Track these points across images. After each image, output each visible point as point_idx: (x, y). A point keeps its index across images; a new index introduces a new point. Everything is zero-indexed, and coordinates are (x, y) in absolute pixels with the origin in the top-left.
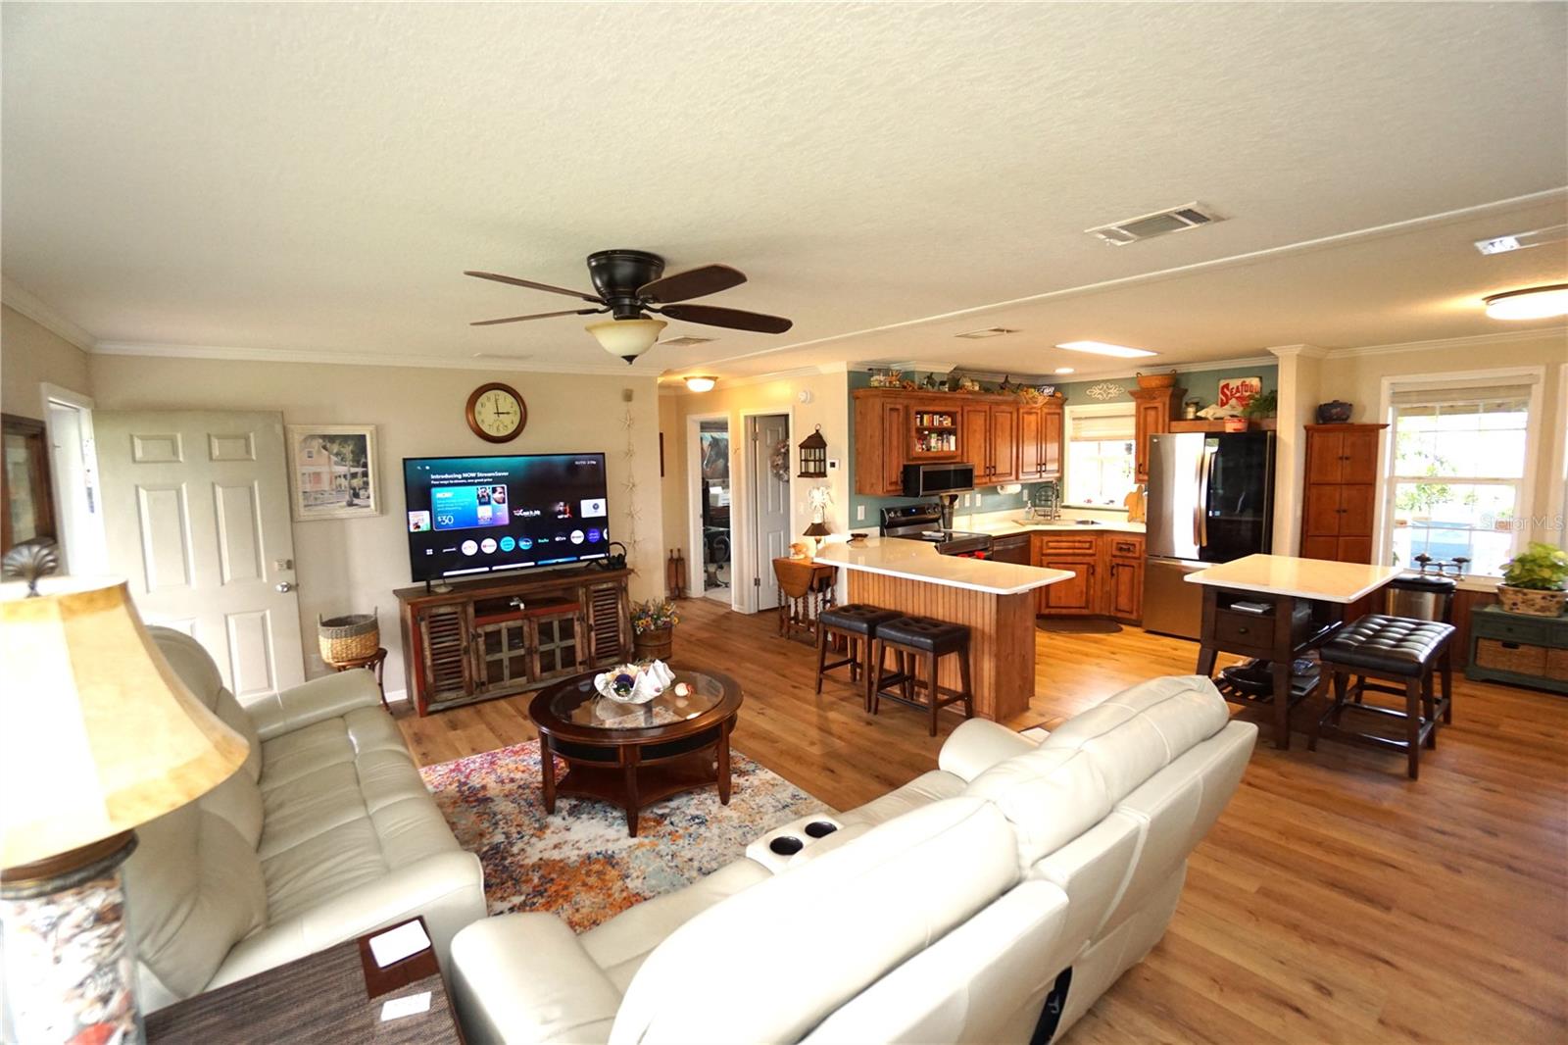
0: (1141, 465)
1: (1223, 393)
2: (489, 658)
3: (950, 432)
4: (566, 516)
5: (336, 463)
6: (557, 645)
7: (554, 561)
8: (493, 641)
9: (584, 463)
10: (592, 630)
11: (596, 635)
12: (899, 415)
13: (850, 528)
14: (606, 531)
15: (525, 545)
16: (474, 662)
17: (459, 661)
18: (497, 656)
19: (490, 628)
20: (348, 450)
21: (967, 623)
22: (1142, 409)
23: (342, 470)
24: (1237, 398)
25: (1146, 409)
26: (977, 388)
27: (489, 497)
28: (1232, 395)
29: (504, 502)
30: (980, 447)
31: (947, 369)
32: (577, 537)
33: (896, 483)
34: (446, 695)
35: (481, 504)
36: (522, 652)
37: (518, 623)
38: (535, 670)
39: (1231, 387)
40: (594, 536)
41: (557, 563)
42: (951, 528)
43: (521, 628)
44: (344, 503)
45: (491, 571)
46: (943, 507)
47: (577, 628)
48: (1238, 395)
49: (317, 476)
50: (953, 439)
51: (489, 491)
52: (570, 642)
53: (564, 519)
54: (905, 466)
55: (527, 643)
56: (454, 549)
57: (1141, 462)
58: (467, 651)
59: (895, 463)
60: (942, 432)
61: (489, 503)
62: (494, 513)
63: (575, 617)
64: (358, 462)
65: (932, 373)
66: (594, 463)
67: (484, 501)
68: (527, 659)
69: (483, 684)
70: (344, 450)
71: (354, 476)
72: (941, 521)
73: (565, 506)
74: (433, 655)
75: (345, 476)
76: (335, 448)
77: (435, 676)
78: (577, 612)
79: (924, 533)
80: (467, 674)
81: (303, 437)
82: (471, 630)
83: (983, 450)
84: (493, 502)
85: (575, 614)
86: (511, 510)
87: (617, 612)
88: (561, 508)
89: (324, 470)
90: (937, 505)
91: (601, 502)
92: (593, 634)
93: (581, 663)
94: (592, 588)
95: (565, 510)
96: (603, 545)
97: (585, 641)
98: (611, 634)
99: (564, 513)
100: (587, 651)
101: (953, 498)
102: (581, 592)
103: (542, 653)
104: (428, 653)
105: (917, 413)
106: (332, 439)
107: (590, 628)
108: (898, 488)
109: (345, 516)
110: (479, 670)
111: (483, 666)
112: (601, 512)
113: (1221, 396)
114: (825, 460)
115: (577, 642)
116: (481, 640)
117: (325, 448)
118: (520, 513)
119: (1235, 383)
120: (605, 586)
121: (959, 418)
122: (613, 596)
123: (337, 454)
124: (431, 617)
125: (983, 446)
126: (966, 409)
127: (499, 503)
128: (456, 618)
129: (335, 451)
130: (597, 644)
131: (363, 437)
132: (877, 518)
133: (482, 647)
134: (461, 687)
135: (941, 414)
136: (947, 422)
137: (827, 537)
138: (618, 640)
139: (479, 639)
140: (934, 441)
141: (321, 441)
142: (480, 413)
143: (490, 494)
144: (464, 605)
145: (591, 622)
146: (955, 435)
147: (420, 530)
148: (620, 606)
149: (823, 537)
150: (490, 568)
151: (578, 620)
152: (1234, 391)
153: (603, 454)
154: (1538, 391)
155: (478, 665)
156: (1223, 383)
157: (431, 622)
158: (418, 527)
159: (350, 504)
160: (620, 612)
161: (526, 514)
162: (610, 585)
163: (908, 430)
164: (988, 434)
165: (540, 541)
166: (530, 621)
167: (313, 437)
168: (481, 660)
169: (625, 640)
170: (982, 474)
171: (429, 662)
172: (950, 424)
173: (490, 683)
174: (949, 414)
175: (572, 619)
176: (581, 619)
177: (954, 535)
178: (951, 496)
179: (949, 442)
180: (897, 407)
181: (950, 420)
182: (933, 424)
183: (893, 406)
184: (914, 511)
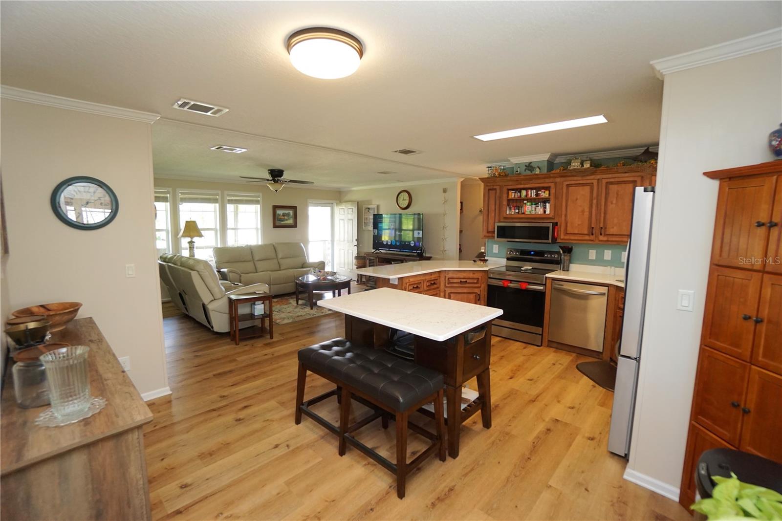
3: (545, 201)
12: (496, 192)
13: (487, 256)
14: (421, 243)
15: (398, 244)
26: (587, 165)
30: (583, 212)
31: (545, 157)
32: (412, 244)
40: (418, 244)
45: (389, 250)
46: (559, 254)
49: (367, 218)
50: (548, 206)
53: (410, 236)
59: (492, 220)
60: (535, 201)
62: (391, 232)
65: (531, 163)
66: (420, 217)
83: (587, 214)
86: (395, 231)
90: (555, 253)
91: (421, 232)
95: (410, 234)
105: (510, 190)
108: (494, 235)
112: (421, 236)
118: (397, 233)
121: (553, 191)
124: (369, 259)
125: (587, 210)
126: (567, 183)
128: (374, 261)
135: (538, 189)
136: (544, 194)
140: (528, 208)
142: (400, 201)
144: (376, 258)
146: (550, 203)
153: (423, 214)
158: (375, 234)
163: (502, 201)
164: (595, 201)
165: (402, 243)
167: (366, 208)
170: (586, 232)
172: (547, 196)
174: (544, 188)
179: (545, 207)
180: (495, 187)
181: (547, 192)
182: (531, 196)
183: (491, 187)
184: (533, 253)
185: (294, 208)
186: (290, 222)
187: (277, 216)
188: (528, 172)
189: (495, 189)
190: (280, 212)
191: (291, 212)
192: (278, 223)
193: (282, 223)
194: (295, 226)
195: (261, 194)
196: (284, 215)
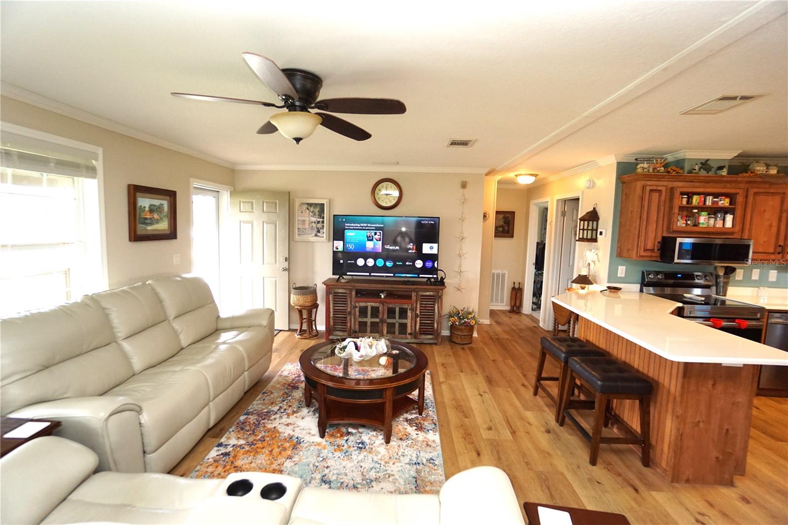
2: (360, 320)
3: (725, 211)
4: (414, 251)
5: (312, 216)
6: (397, 320)
7: (404, 275)
8: (363, 312)
9: (427, 222)
10: (418, 317)
11: (420, 320)
12: (660, 196)
13: (609, 282)
14: (436, 262)
15: (389, 264)
16: (353, 320)
17: (346, 318)
18: (364, 320)
19: (362, 304)
20: (317, 210)
21: (656, 378)
23: (314, 219)
26: (773, 171)
27: (373, 237)
29: (380, 240)
30: (770, 226)
31: (730, 156)
32: (419, 264)
33: (652, 250)
34: (338, 333)
35: (368, 240)
36: (377, 320)
37: (377, 305)
38: (384, 331)
40: (429, 264)
41: (406, 277)
42: (725, 295)
43: (379, 307)
44: (314, 235)
45: (370, 275)
46: (717, 277)
47: (409, 314)
49: (304, 221)
50: (729, 218)
51: (373, 234)
52: (404, 321)
53: (412, 252)
54: (664, 238)
55: (381, 316)
56: (353, 262)
58: (350, 313)
59: (651, 235)
60: (714, 211)
61: (372, 240)
62: (374, 245)
63: (408, 308)
64: (321, 216)
65: (708, 160)
66: (433, 223)
67: (370, 239)
68: (380, 325)
69: (356, 332)
70: (315, 210)
71: (318, 222)
72: (714, 288)
73: (413, 245)
74: (334, 312)
75: (315, 222)
76: (312, 209)
77: (334, 322)
78: (410, 305)
79: (685, 295)
80: (349, 325)
81: (299, 204)
82: (353, 303)
83: (774, 229)
84: (374, 240)
85: (408, 306)
86: (383, 245)
87: (434, 310)
88: (411, 247)
89: (307, 219)
90: (711, 274)
91: (435, 246)
92: (418, 319)
93: (409, 334)
94: (420, 293)
95: (413, 248)
96: (434, 271)
97: (413, 322)
98: (430, 322)
99: (413, 250)
100: (414, 328)
101: (730, 271)
102: (414, 294)
103: (388, 323)
104: (331, 310)
105: (682, 194)
106: (310, 205)
107: (417, 316)
108: (654, 254)
109: (313, 241)
110: (355, 324)
111: (357, 323)
112: (435, 251)
114: (597, 230)
115: (408, 321)
116: (357, 310)
117: (308, 209)
118: (388, 247)
120: (428, 293)
121: (740, 199)
122: (432, 300)
123: (313, 212)
124: (335, 293)
125: (775, 224)
126: (752, 191)
127: (377, 240)
128: (346, 296)
129: (312, 210)
130: (420, 326)
131: (324, 204)
132: (639, 277)
133: (358, 313)
134: (345, 331)
135: (716, 195)
136: (725, 202)
137: (590, 286)
138: (433, 326)
139: (356, 309)
140: (703, 219)
141: (306, 206)
142: (378, 194)
143: (373, 235)
144: (351, 290)
145: (418, 312)
146: (733, 214)
147: (338, 250)
148: (436, 307)
149: (587, 286)
150: (370, 274)
151: (410, 310)
153: (439, 218)
155: (355, 322)
157: (335, 296)
158: (337, 249)
159: (316, 235)
160: (436, 310)
161: (391, 248)
162: (431, 293)
163: (671, 208)
165: (397, 263)
166: (383, 305)
167: (303, 204)
168: (356, 320)
169: (438, 327)
170: (772, 251)
171: (332, 315)
172: (728, 205)
173: (360, 332)
174: (726, 195)
175: (407, 309)
176: (412, 309)
177: (728, 303)
178: (726, 268)
179: (724, 220)
180: (659, 188)
181: (727, 200)
182: (705, 203)
183: (655, 188)
184: (680, 276)
185: (170, 196)
186: (163, 226)
187: (138, 213)
188: (703, 173)
189: (660, 191)
190: (144, 202)
191: (165, 204)
192: (141, 229)
193: (149, 228)
194: (172, 235)
195: (100, 151)
196: (152, 210)
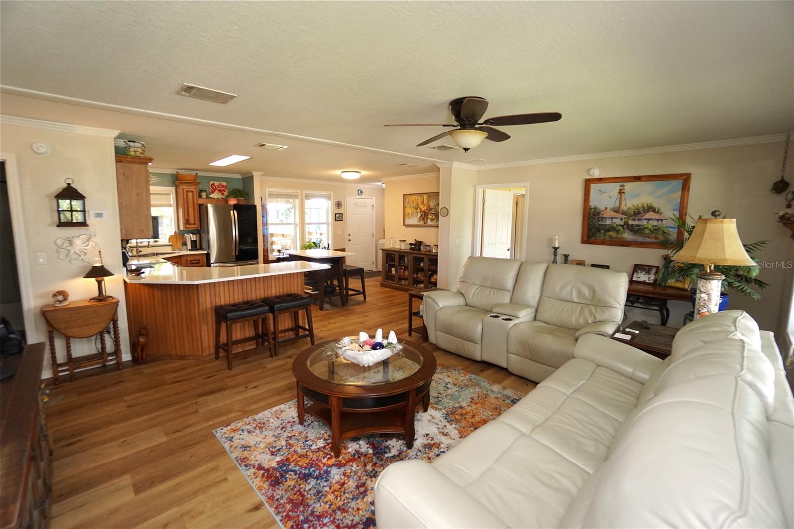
0: (187, 220)
1: (213, 188)
22: (185, 191)
24: (218, 190)
25: (187, 191)
28: (216, 189)
39: (215, 185)
48: (219, 189)
57: (186, 218)
113: (211, 188)
114: (85, 211)
119: (217, 183)
152: (217, 187)
154: (299, 196)
156: (212, 182)
